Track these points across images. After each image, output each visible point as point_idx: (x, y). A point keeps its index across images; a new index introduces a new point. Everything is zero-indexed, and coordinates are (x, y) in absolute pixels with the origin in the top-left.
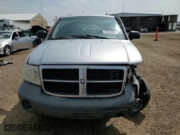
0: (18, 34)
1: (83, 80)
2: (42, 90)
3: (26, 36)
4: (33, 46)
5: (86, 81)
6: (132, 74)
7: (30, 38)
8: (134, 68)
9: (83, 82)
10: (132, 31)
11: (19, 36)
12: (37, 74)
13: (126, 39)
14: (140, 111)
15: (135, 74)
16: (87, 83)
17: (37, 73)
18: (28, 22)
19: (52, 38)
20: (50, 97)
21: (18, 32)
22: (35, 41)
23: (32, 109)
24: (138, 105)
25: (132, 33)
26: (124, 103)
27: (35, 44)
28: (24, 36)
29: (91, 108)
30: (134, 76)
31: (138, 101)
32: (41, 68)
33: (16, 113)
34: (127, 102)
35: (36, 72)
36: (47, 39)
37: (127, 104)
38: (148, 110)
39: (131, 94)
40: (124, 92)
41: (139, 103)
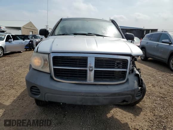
0: (11, 37)
1: (91, 67)
2: (51, 77)
3: (19, 40)
4: (25, 50)
5: (94, 69)
6: (132, 66)
7: (24, 41)
8: (134, 61)
9: (91, 69)
10: (127, 33)
11: (12, 39)
12: (46, 62)
13: (123, 38)
14: (137, 105)
15: (135, 67)
16: (94, 70)
17: (47, 60)
18: (19, 28)
19: (55, 35)
20: (59, 83)
21: (11, 35)
22: (27, 45)
23: (40, 95)
24: (139, 94)
25: (127, 34)
26: (129, 90)
27: (27, 49)
28: (17, 39)
29: (99, 93)
30: (135, 68)
31: (141, 89)
32: (52, 55)
33: (15, 106)
34: (131, 89)
35: (45, 60)
36: (51, 35)
37: (131, 90)
38: (143, 104)
39: (134, 82)
40: (128, 80)
41: (141, 92)
